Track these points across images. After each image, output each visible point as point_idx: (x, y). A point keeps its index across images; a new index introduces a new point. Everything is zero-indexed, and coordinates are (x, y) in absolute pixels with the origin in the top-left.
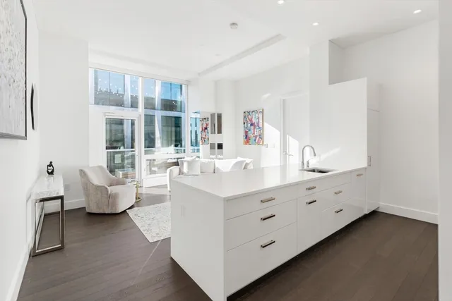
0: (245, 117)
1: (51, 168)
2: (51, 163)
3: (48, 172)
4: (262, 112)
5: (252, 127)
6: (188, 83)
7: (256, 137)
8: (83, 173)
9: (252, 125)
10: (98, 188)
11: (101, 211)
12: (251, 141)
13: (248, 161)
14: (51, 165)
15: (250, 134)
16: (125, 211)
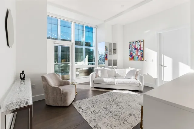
0: (130, 45)
1: (23, 75)
2: (23, 71)
3: (21, 78)
4: (143, 42)
5: (136, 50)
6: (97, 27)
7: (139, 56)
8: (44, 78)
9: (136, 49)
10: (54, 89)
11: (57, 105)
12: (135, 58)
13: (138, 70)
14: (23, 73)
15: (134, 54)
16: (71, 104)
